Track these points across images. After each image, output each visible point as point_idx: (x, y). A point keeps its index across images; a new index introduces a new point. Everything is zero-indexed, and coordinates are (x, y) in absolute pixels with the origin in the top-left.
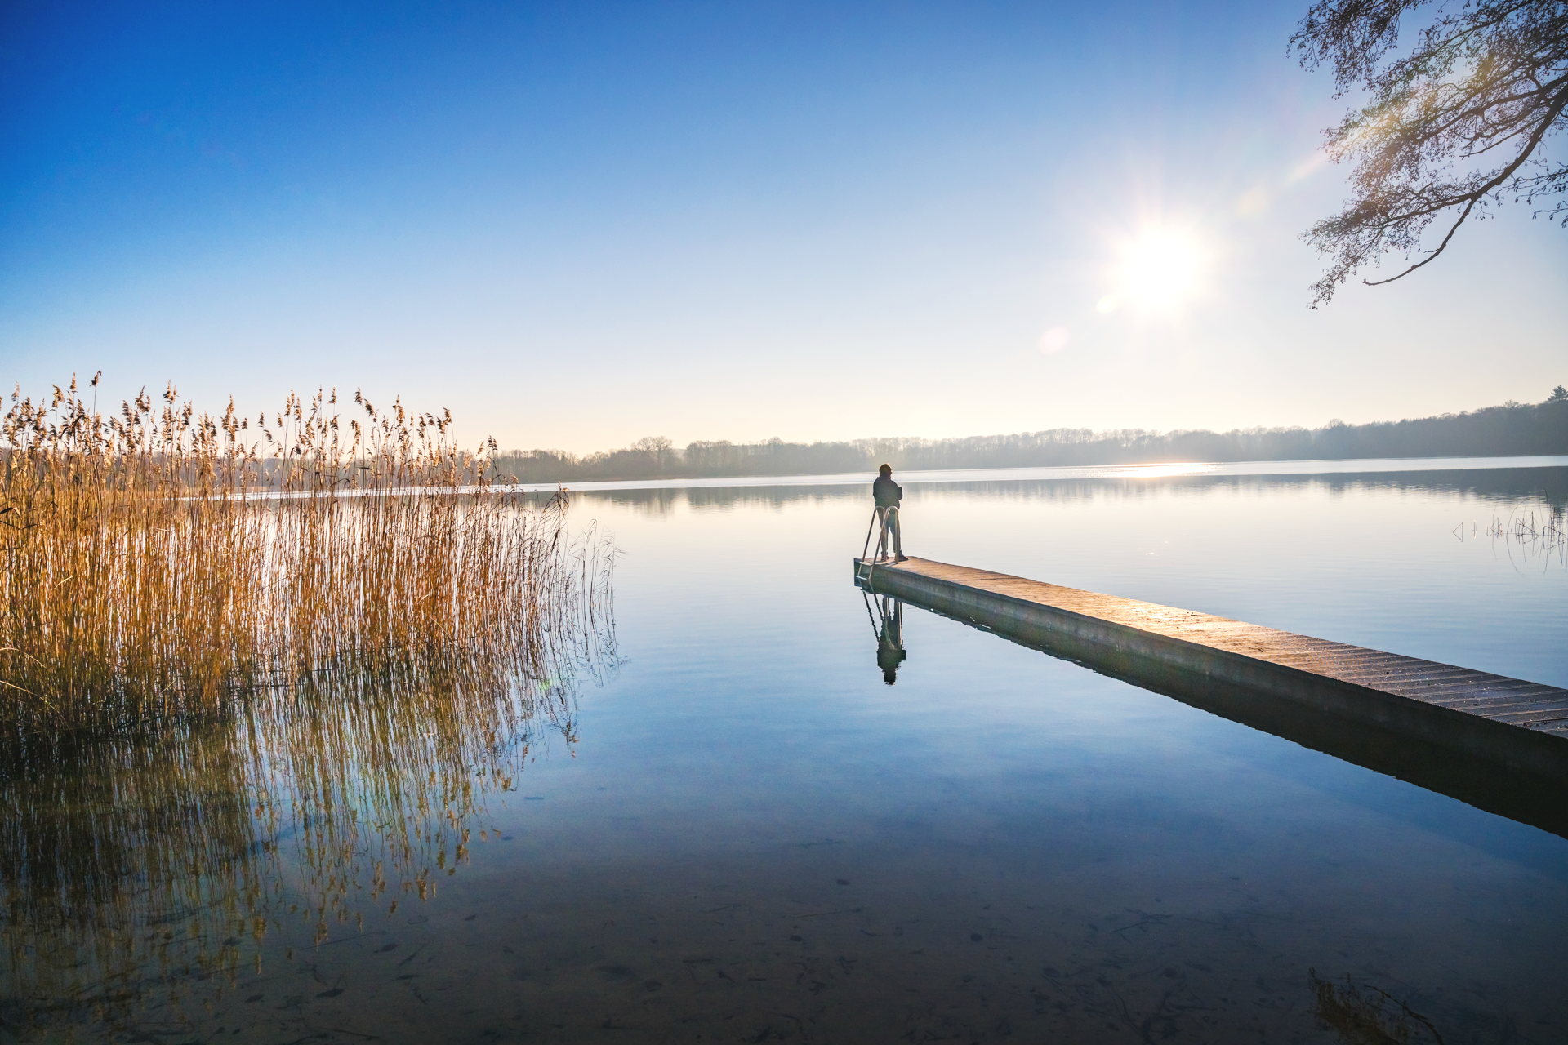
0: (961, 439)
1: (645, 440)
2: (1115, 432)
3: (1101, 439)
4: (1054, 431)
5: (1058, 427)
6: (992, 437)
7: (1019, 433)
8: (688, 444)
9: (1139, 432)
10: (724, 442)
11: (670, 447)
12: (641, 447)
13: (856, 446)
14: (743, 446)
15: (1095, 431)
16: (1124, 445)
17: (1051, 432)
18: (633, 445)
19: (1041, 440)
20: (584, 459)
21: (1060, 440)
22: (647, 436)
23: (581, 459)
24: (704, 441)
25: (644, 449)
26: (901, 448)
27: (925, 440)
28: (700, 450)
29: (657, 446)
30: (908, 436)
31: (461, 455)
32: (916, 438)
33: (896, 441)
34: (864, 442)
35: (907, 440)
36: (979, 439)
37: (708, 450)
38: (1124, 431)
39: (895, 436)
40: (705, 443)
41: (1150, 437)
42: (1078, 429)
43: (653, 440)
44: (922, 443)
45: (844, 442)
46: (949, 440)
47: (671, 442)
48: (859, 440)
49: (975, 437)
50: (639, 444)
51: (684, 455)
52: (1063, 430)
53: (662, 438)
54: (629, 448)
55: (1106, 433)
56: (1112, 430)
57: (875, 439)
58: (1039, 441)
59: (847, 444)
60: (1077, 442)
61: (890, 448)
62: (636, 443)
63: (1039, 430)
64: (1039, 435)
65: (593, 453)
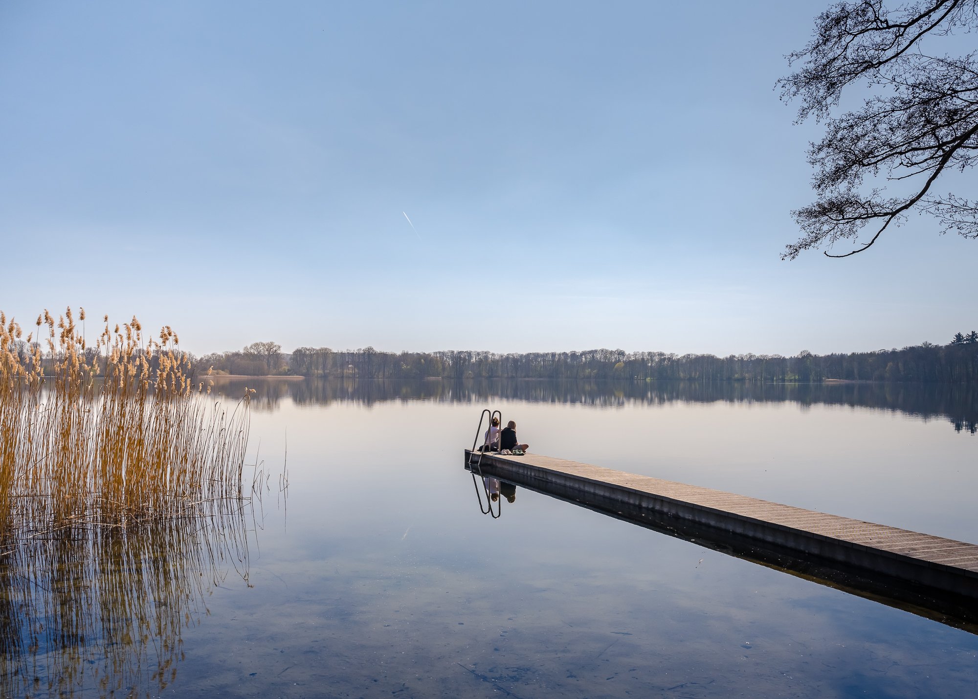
0: (522, 355)
1: (256, 345)
2: (643, 353)
3: (633, 358)
4: (596, 351)
5: (599, 348)
6: (547, 354)
7: (568, 351)
8: (294, 350)
9: (661, 354)
10: (326, 349)
11: (279, 352)
12: (252, 351)
13: (437, 357)
14: (342, 353)
15: (627, 353)
16: (650, 365)
17: (593, 352)
18: (246, 348)
19: (586, 358)
20: (201, 359)
21: (600, 358)
22: (258, 342)
23: (199, 359)
24: (308, 347)
25: (256, 353)
26: (473, 360)
27: (493, 354)
28: (304, 355)
29: (267, 350)
30: (480, 350)
31: (88, 351)
32: (485, 353)
33: (469, 354)
34: (443, 353)
35: (478, 354)
36: (537, 355)
37: (311, 355)
38: (650, 353)
39: (469, 350)
40: (308, 350)
41: (669, 359)
42: (614, 350)
43: (264, 345)
44: (490, 356)
45: (427, 353)
46: (513, 355)
47: (279, 347)
48: (439, 353)
49: (533, 354)
50: (251, 347)
51: (291, 359)
52: (602, 351)
53: (272, 343)
54: (242, 351)
55: (635, 355)
56: (640, 352)
57: (453, 352)
58: (584, 359)
59: (429, 355)
60: (613, 361)
61: (465, 359)
62: (249, 347)
63: (584, 350)
64: (584, 353)
65: (210, 354)
